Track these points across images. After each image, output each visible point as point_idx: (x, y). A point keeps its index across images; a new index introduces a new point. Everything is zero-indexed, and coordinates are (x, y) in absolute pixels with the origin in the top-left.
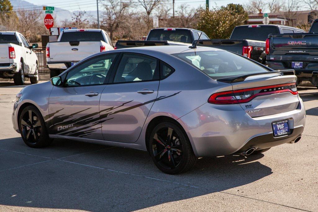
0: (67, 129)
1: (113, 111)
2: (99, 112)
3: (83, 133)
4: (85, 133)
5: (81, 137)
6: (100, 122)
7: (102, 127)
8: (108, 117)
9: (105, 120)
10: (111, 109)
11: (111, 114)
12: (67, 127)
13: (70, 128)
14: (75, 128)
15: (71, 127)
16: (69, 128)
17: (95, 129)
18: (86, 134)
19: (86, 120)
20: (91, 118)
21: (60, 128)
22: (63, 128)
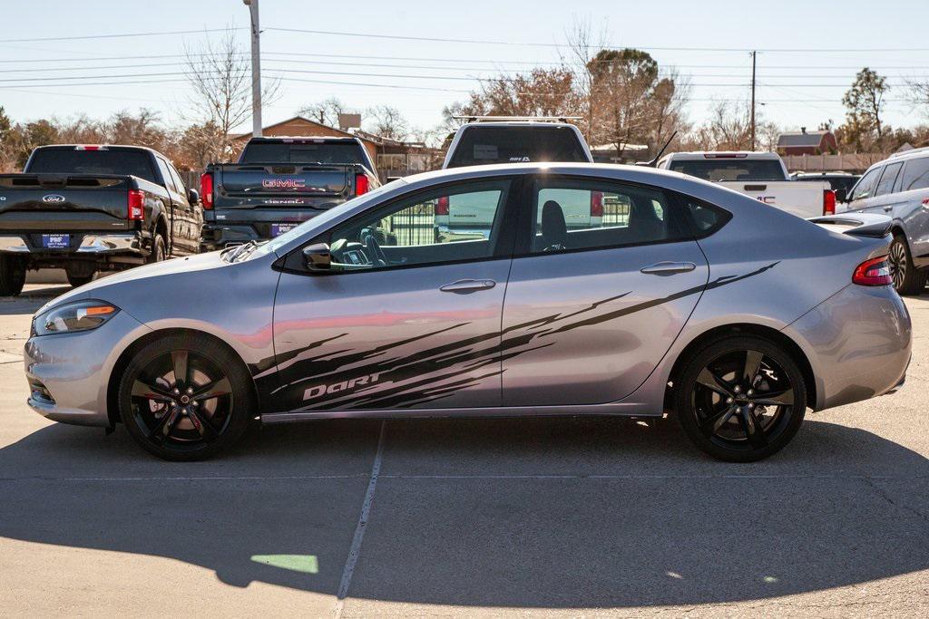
0: (349, 391)
1: (555, 326)
2: (501, 333)
3: (419, 395)
4: (427, 395)
5: (407, 406)
6: (495, 360)
7: (502, 372)
8: (534, 342)
9: (520, 353)
10: (551, 319)
11: (544, 334)
12: (352, 386)
13: (365, 386)
14: (389, 385)
15: (371, 384)
16: (358, 387)
17: (472, 379)
18: (432, 397)
19: (439, 358)
20: (464, 352)
21: (314, 393)
22: (331, 390)
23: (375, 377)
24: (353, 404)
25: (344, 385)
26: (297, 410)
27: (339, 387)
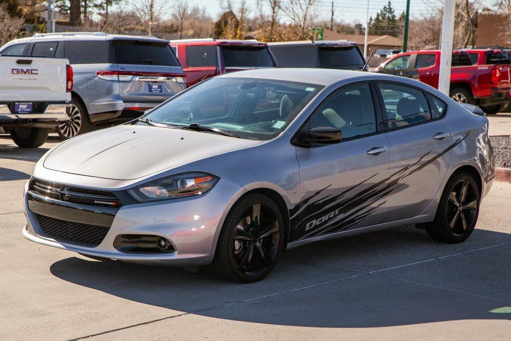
0: (326, 222)
3: (353, 220)
4: (355, 221)
5: (345, 229)
6: (384, 195)
7: (384, 202)
8: (400, 182)
9: (392, 190)
10: (406, 168)
11: (403, 177)
12: (327, 219)
14: (342, 216)
15: (335, 216)
16: (330, 219)
17: (374, 208)
18: (357, 221)
19: (364, 196)
20: (374, 191)
21: (311, 225)
22: (318, 223)
23: (337, 211)
24: (325, 231)
25: (324, 218)
26: (302, 238)
27: (321, 220)
